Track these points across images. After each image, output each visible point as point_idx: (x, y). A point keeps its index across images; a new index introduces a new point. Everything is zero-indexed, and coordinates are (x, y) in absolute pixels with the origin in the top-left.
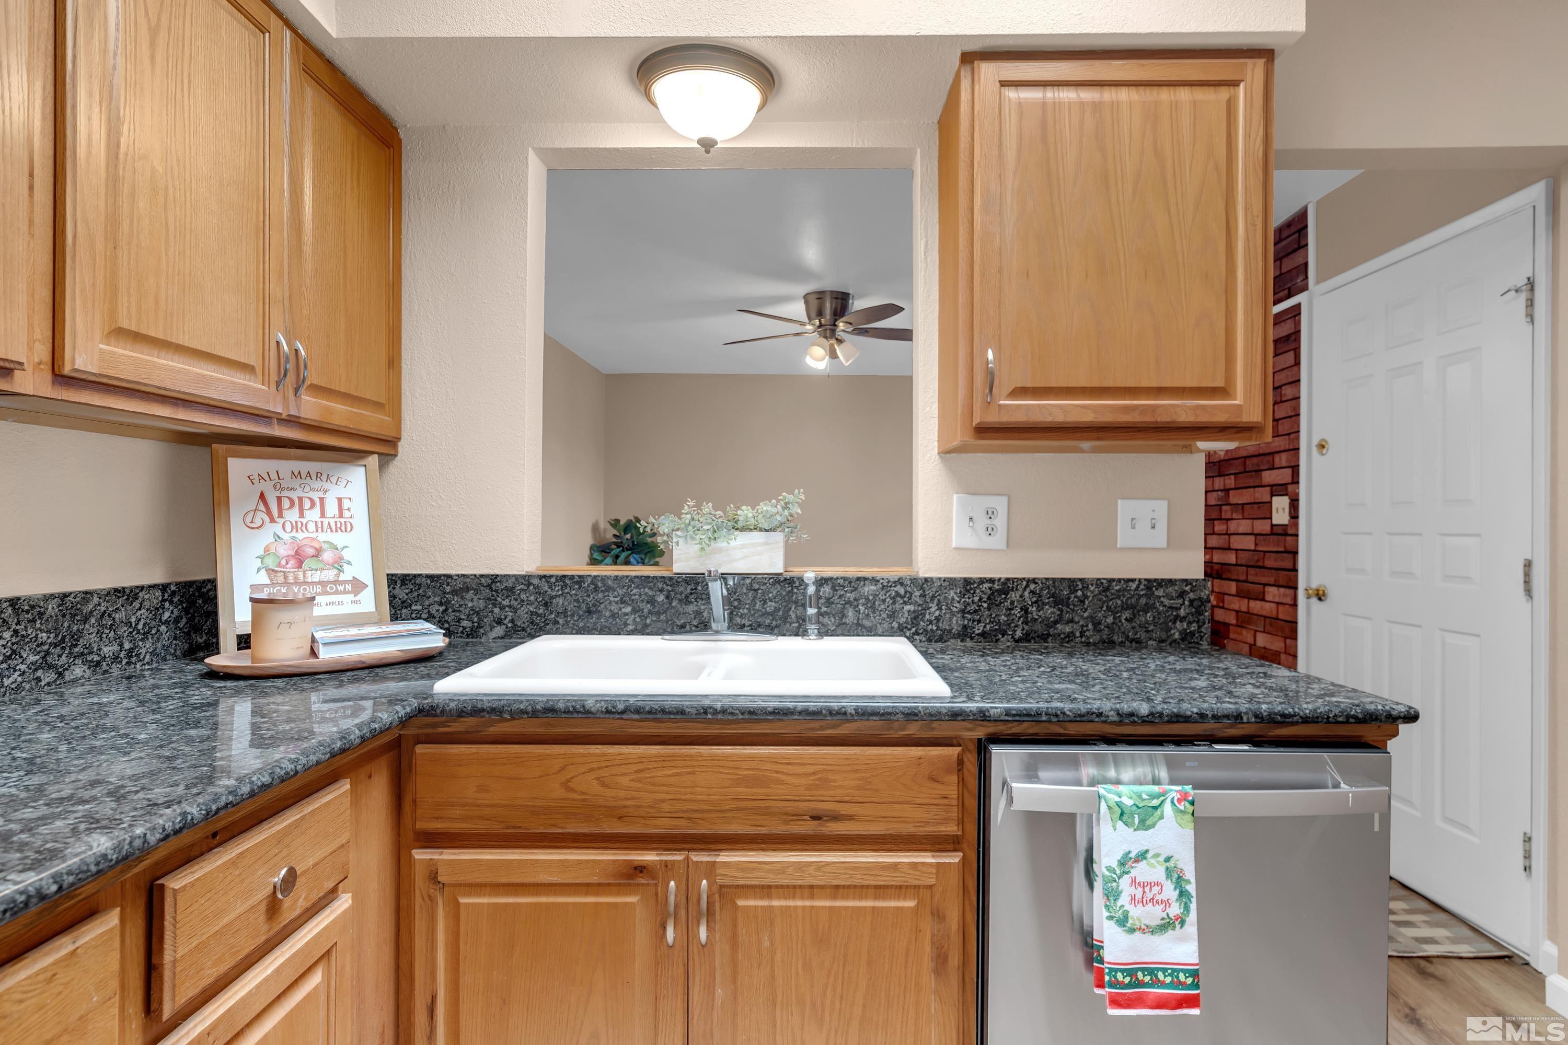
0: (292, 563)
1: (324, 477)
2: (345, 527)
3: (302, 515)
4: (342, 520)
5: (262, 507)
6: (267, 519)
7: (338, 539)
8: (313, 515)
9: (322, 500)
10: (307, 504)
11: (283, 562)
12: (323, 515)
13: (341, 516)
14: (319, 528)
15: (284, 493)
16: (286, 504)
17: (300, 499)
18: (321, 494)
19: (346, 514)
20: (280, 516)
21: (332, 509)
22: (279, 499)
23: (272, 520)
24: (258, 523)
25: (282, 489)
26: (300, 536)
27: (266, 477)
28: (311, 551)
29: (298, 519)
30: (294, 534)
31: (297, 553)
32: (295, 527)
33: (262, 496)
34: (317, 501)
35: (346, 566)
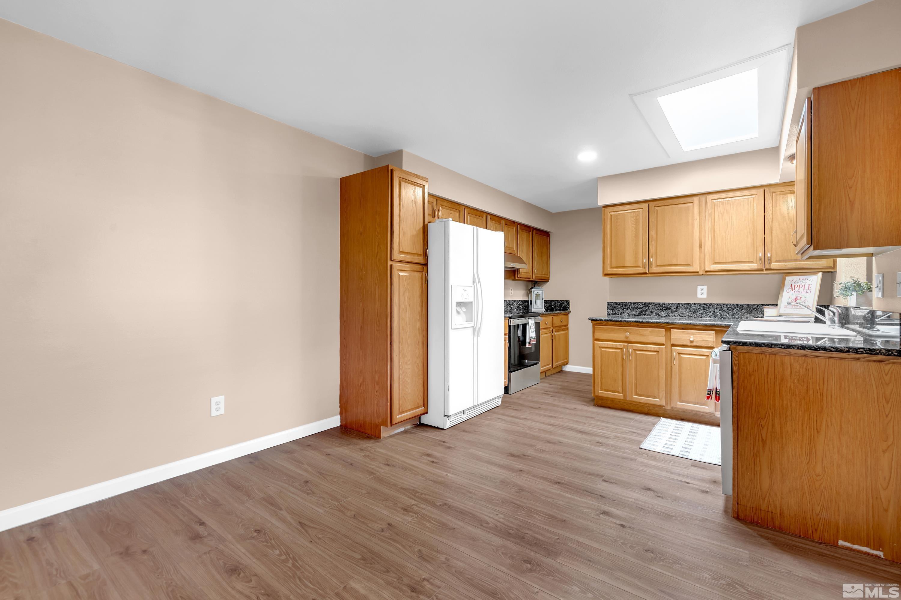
0: (794, 301)
1: (806, 280)
2: (808, 292)
3: (799, 289)
4: (809, 290)
5: (791, 288)
6: (791, 290)
7: (806, 295)
8: (802, 289)
9: (805, 285)
10: (801, 286)
11: (792, 300)
12: (804, 289)
13: (808, 289)
14: (802, 292)
15: (797, 284)
16: (796, 286)
17: (800, 285)
18: (805, 284)
19: (810, 288)
20: (794, 289)
21: (807, 287)
22: (795, 285)
23: (792, 291)
24: (789, 291)
25: (796, 283)
26: (798, 294)
27: (793, 280)
28: (799, 298)
29: (798, 290)
30: (796, 294)
31: (796, 298)
32: (797, 292)
33: (791, 285)
34: (803, 286)
35: (806, 302)
